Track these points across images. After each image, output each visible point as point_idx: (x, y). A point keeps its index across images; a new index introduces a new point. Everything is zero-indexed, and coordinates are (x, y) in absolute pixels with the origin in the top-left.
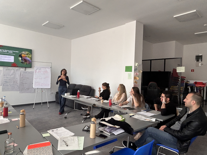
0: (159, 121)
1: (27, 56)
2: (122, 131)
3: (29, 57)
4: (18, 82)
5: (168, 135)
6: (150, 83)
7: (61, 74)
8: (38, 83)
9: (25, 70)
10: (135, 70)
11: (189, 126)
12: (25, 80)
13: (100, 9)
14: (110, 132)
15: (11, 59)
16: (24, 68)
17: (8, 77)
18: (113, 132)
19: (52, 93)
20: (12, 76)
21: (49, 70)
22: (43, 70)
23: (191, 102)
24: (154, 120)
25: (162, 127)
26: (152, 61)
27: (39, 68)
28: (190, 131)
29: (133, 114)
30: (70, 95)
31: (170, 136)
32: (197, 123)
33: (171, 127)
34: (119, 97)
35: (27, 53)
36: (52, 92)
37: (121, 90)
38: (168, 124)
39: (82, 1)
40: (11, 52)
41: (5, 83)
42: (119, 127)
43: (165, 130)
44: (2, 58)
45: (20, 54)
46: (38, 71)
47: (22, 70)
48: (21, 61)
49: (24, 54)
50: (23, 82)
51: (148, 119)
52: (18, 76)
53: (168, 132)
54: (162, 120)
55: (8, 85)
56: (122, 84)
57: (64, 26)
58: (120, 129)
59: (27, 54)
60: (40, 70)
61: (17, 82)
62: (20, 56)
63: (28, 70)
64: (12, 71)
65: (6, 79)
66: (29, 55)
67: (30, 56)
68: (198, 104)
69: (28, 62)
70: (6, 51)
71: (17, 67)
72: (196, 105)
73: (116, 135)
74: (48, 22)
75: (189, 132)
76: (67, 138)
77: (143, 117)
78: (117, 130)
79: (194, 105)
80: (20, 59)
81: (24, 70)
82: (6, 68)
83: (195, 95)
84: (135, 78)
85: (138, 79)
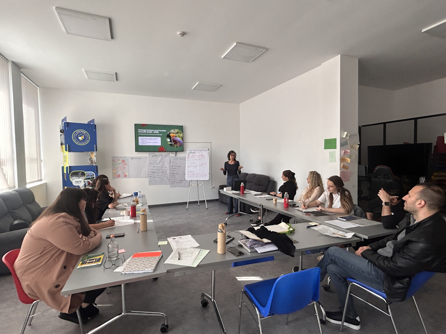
0: (361, 238)
1: (177, 135)
2: (273, 248)
3: (179, 137)
4: (168, 172)
5: (367, 264)
6: (378, 168)
7: (229, 159)
8: (192, 173)
9: (176, 155)
10: (343, 145)
11: (405, 251)
12: (176, 170)
13: (267, 49)
14: (251, 248)
15: (157, 142)
16: (175, 153)
17: (155, 166)
18: (256, 249)
19: (214, 188)
20: (160, 165)
21: (206, 154)
22: (197, 154)
23: (415, 202)
24: (349, 235)
25: (360, 248)
26: (387, 124)
27: (192, 151)
28: (408, 259)
29: (316, 224)
30: (232, 190)
31: (370, 267)
32: (421, 245)
33: (378, 251)
34: (308, 193)
35: (177, 131)
36: (213, 186)
37: (312, 181)
38: (375, 244)
39: (235, 44)
40: (157, 131)
41: (151, 174)
42: (270, 241)
43: (363, 255)
44: (147, 141)
45: (168, 133)
46: (191, 155)
47: (172, 155)
48: (170, 143)
49: (173, 133)
50: (174, 172)
51: (341, 233)
52: (167, 164)
53: (368, 258)
54: (367, 237)
55: (156, 176)
56: (314, 172)
57: (221, 85)
58: (271, 245)
59: (177, 133)
60: (194, 154)
61: (166, 172)
62: (169, 136)
63: (180, 155)
64: (160, 158)
65: (154, 168)
66: (179, 134)
67: (181, 135)
68: (431, 207)
69: (178, 144)
70: (150, 131)
71: (165, 151)
72: (425, 209)
73: (259, 252)
74: (198, 83)
75: (404, 261)
76: (186, 249)
77: (331, 229)
78: (265, 246)
79: (423, 209)
80: (169, 140)
81: (174, 155)
82: (152, 154)
83: (428, 190)
84: (342, 160)
85: (349, 162)
